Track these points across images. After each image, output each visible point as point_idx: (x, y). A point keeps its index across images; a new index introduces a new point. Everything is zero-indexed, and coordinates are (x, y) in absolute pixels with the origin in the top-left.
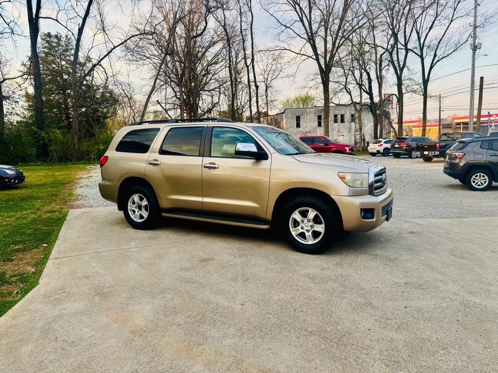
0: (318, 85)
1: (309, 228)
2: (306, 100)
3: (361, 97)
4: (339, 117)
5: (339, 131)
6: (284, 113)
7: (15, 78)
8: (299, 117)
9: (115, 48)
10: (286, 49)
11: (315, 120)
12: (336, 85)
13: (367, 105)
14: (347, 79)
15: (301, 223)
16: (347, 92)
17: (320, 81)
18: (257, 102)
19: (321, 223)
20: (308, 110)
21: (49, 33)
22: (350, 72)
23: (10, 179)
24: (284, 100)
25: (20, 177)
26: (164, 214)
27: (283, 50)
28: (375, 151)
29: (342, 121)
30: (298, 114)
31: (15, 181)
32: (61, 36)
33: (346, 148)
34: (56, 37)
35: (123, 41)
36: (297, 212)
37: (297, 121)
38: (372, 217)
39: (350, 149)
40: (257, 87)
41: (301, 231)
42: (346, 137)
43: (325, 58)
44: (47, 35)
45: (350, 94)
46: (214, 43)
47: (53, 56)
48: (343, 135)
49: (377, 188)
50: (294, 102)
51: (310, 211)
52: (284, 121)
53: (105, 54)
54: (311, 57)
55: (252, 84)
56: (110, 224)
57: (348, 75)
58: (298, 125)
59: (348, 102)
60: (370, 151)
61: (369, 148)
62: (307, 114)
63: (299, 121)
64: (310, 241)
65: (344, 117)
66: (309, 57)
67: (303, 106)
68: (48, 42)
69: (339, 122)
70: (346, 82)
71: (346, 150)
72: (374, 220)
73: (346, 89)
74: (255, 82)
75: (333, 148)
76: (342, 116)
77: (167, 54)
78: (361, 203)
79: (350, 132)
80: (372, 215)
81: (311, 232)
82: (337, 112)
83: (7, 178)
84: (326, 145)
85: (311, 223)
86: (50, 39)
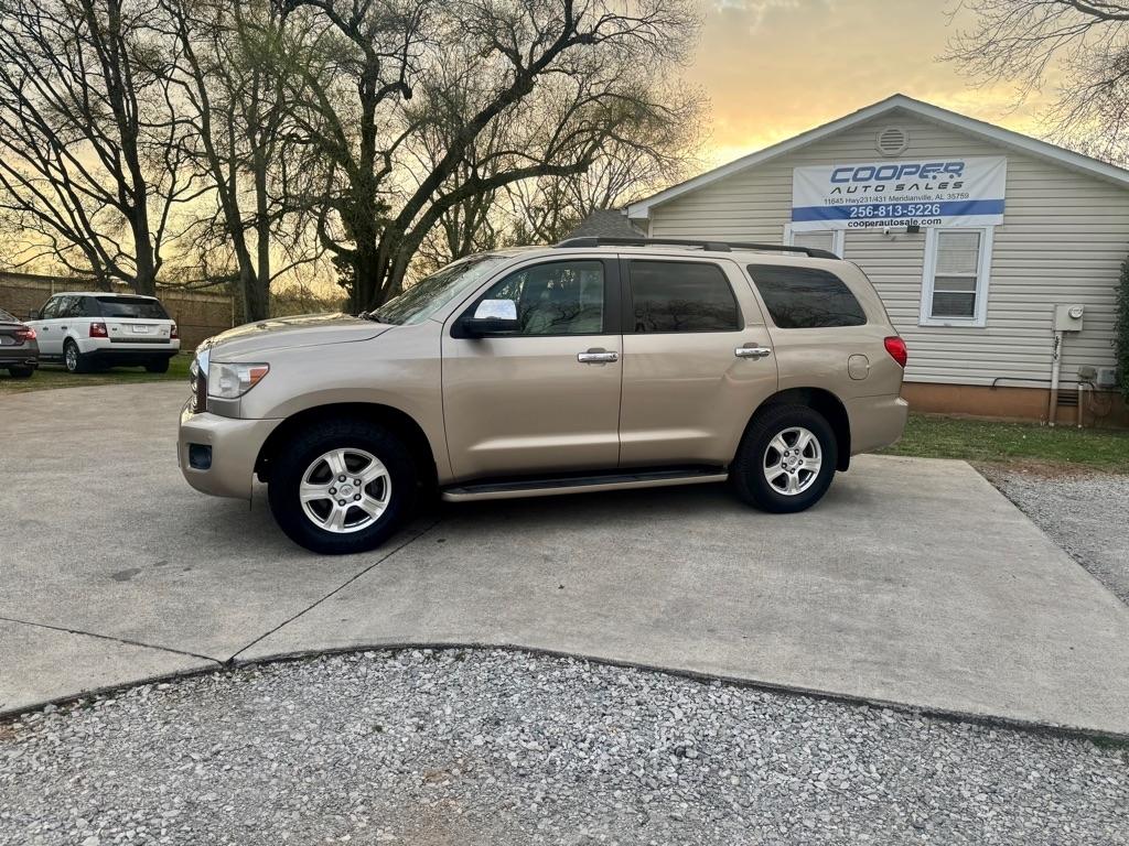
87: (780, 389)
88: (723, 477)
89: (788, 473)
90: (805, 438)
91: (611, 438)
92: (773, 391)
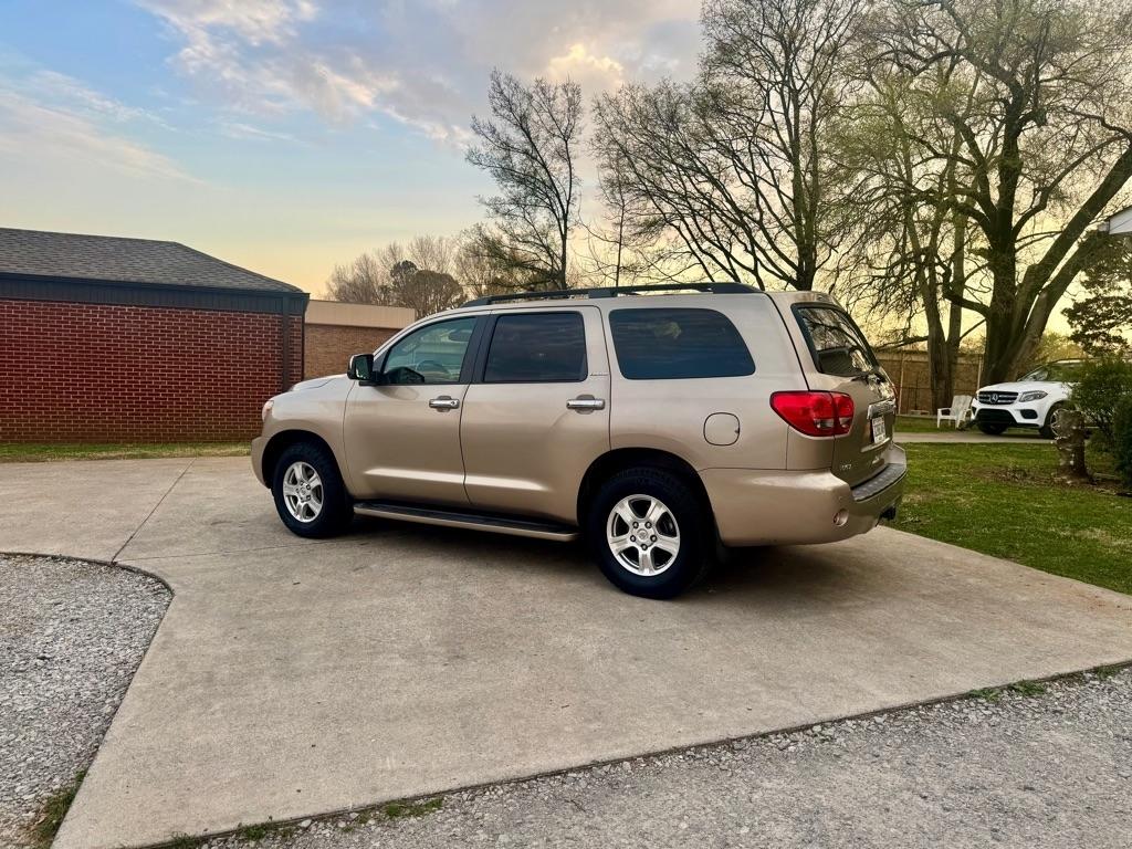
87: (613, 448)
88: (564, 537)
89: (640, 549)
90: (656, 511)
91: (457, 479)
92: (605, 449)
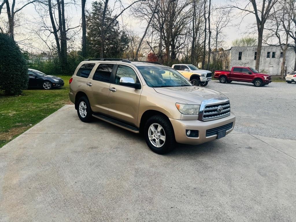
0: (255, 32)
1: (158, 137)
2: (249, 41)
3: (287, 40)
4: (271, 54)
5: (270, 63)
6: (230, 49)
7: (74, 28)
8: (241, 53)
9: (125, 10)
10: (235, 7)
11: (253, 55)
12: (269, 32)
13: (293, 46)
14: (278, 27)
15: (154, 133)
16: (277, 36)
17: (257, 28)
18: (209, 42)
19: (164, 135)
20: (248, 48)
21: (96, 2)
22: (282, 23)
23: (56, 84)
24: (234, 41)
25: (61, 83)
26: (93, 115)
27: (232, 7)
28: (290, 80)
29: (273, 56)
30: (240, 51)
31: (58, 85)
32: (102, 3)
33: (264, 77)
34: (100, 4)
35: (130, 5)
36: (152, 125)
37: (239, 55)
38: (197, 136)
39: (267, 78)
40: (210, 33)
41: (154, 138)
42: (275, 68)
43: (262, 12)
44: (95, 3)
45: (279, 38)
46: (187, 5)
47: (98, 15)
48: (273, 67)
49: (205, 116)
50: (241, 42)
51: (159, 126)
52: (230, 55)
53: (119, 14)
54: (252, 12)
55: (208, 31)
56: (73, 116)
57: (279, 25)
58: (240, 58)
59: (277, 43)
60: (287, 79)
61: (286, 77)
62: (247, 51)
63: (241, 55)
64: (158, 146)
65: (275, 54)
66: (251, 12)
67: (247, 45)
68: (95, 7)
69: (271, 56)
70: (277, 29)
71: (264, 78)
72: (198, 138)
73: (276, 34)
74: (209, 29)
75: (255, 76)
76: (274, 53)
77: (155, 12)
78: (187, 126)
79: (278, 64)
80: (196, 134)
81: (159, 139)
82: (270, 51)
83: (54, 83)
84: (250, 74)
85: (159, 134)
86: (97, 5)
